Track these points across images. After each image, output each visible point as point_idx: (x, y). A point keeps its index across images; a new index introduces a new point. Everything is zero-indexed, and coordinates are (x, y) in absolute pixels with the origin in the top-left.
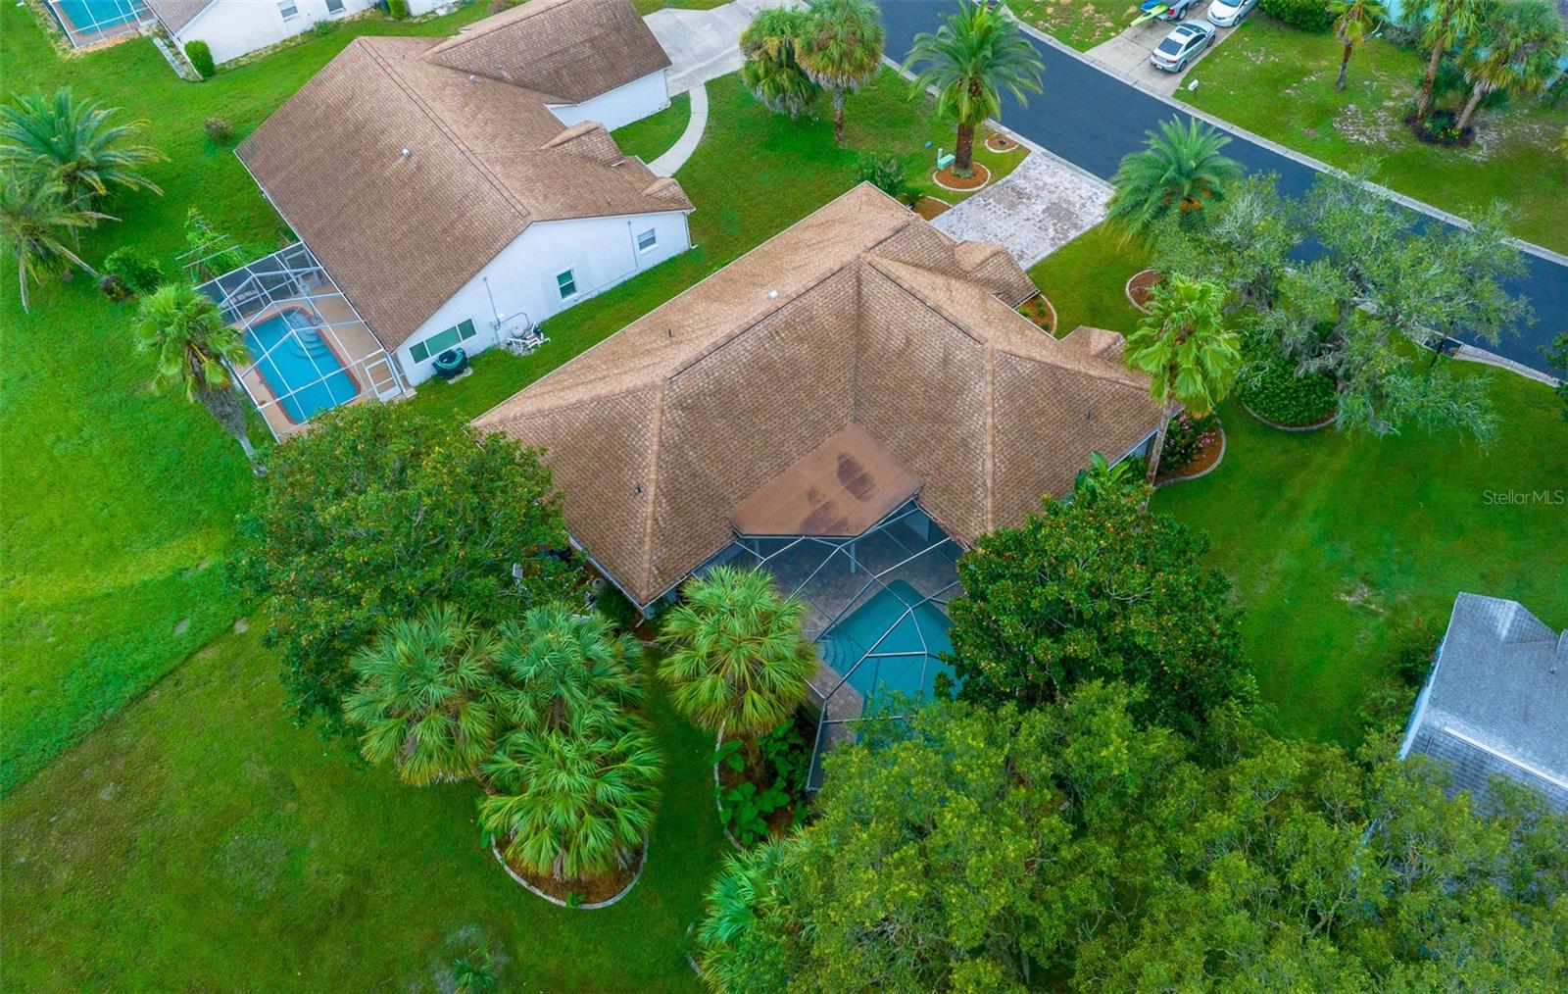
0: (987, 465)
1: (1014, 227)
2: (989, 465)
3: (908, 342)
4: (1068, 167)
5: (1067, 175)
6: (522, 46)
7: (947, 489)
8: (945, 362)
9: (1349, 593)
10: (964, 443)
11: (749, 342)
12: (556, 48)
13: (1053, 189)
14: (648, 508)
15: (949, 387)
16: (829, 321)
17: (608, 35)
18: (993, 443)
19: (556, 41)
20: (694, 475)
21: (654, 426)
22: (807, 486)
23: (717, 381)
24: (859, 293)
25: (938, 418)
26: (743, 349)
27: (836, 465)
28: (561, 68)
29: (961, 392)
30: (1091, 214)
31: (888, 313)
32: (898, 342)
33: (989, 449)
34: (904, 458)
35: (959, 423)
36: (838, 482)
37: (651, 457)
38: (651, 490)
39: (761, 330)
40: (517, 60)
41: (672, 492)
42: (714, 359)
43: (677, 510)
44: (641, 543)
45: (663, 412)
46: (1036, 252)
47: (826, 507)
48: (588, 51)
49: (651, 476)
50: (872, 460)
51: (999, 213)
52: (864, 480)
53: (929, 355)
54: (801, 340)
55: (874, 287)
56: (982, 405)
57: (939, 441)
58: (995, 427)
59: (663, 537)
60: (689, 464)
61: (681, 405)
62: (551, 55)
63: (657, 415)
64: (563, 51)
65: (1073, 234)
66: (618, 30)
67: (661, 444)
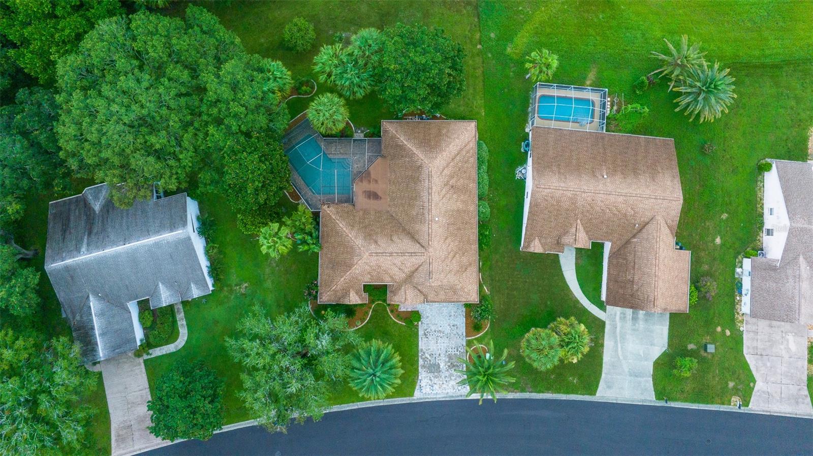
0: (342, 225)
1: (439, 347)
2: (341, 225)
3: (392, 240)
4: (452, 397)
5: (449, 391)
6: (644, 254)
7: (348, 212)
8: (376, 242)
9: (246, 287)
10: (353, 226)
11: (425, 199)
12: (637, 266)
13: (447, 379)
14: (403, 139)
15: (370, 236)
16: (417, 227)
17: (632, 290)
18: (345, 231)
19: (640, 268)
20: (402, 156)
21: (420, 155)
22: (379, 182)
23: (421, 181)
24: (419, 243)
25: (366, 227)
26: (425, 195)
27: (380, 194)
28: (627, 262)
29: (365, 237)
30: (425, 377)
31: (406, 244)
32: (395, 238)
33: (345, 229)
34: (366, 212)
35: (358, 230)
36: (375, 191)
37: (414, 149)
38: (406, 143)
39: (426, 204)
40: (639, 248)
41: (402, 147)
42: (426, 184)
43: (397, 146)
44: (396, 131)
45: (422, 160)
46: (424, 342)
47: (370, 181)
48: (629, 277)
49: (409, 145)
50: (372, 204)
51: (450, 350)
52: (369, 197)
53: (383, 242)
54: (417, 214)
55: (416, 248)
56: (356, 238)
57: (360, 222)
58: (348, 236)
59: (393, 138)
60: (406, 157)
61: (420, 166)
62: (635, 263)
63: (422, 158)
64: (634, 268)
65: (421, 362)
66: (632, 295)
67: (415, 154)
